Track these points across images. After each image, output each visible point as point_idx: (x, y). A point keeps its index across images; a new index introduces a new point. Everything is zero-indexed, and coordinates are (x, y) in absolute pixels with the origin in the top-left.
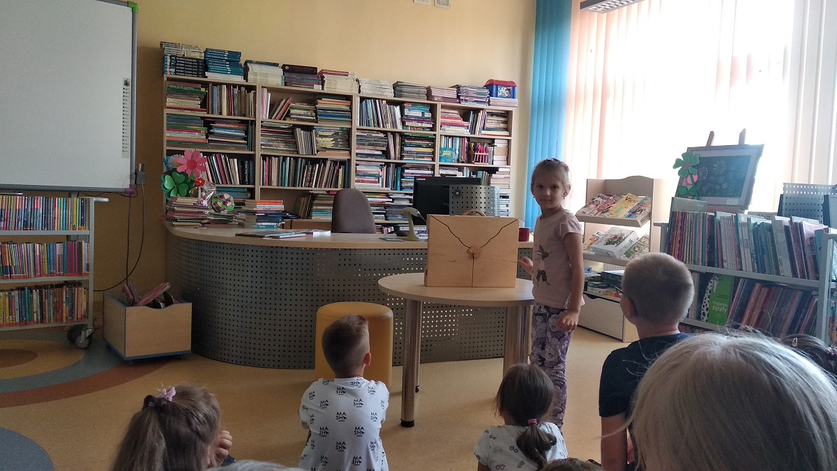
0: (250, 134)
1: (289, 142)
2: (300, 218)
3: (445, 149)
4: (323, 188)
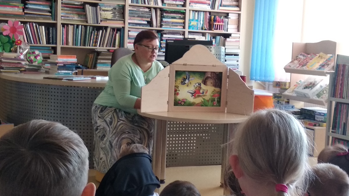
0: (53, 9)
1: (81, 15)
2: (88, 68)
3: (193, 20)
4: (105, 47)
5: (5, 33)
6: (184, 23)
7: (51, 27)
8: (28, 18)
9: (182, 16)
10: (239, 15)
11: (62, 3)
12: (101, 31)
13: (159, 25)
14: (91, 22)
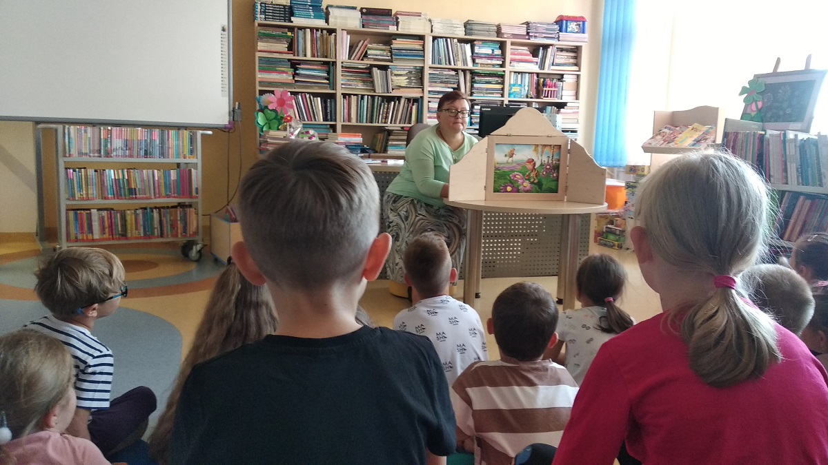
0: (331, 75)
1: (366, 81)
2: (377, 152)
3: (514, 85)
4: (398, 125)
5: (270, 107)
6: (503, 89)
7: (328, 99)
8: (299, 87)
9: (500, 80)
10: (578, 76)
11: (342, 67)
12: (393, 103)
13: (469, 93)
14: (379, 90)
